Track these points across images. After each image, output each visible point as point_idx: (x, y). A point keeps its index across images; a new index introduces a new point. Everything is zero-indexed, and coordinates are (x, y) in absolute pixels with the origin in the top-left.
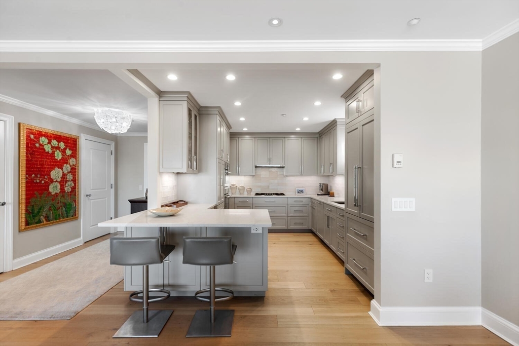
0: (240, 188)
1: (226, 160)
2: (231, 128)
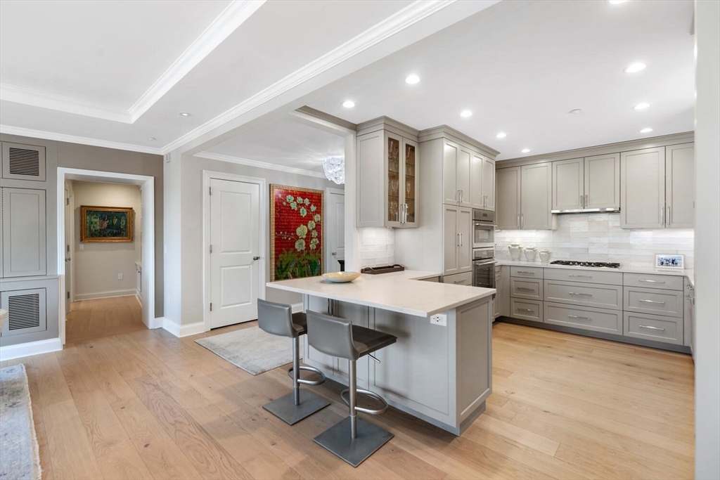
0: (527, 250)
1: (480, 206)
2: (499, 153)
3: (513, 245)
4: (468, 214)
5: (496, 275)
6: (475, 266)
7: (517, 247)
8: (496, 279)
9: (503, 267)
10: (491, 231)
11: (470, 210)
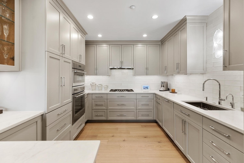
0: (99, 85)
1: (77, 60)
2: (87, 34)
3: (92, 83)
4: (69, 64)
5: (86, 99)
6: (74, 98)
7: (95, 84)
8: (85, 102)
9: (89, 95)
10: (83, 76)
11: (71, 62)
